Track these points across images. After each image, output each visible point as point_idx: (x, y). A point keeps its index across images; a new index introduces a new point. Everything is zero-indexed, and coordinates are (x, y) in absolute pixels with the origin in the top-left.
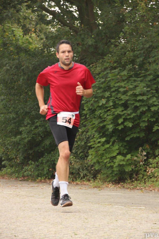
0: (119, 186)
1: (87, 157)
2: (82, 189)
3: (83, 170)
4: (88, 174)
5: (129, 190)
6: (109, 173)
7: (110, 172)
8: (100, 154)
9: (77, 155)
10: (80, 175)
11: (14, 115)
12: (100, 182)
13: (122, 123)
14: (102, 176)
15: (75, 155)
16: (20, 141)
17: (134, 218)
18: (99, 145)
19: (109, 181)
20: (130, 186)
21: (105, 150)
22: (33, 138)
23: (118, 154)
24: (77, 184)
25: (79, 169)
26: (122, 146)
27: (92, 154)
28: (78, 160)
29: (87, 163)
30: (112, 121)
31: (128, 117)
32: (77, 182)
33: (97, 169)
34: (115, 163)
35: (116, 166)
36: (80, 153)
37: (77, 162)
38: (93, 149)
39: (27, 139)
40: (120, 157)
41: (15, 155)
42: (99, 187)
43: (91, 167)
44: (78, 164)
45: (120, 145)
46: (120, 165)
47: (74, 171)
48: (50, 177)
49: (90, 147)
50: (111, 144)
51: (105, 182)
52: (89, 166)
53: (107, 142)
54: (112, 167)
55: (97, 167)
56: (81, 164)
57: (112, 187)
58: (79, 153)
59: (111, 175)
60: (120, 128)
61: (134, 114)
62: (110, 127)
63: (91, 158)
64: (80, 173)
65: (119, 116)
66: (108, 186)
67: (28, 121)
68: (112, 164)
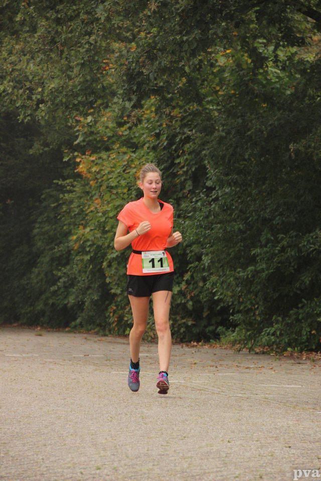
11: (243, 224)
16: (253, 276)
22: (278, 269)
39: (266, 272)
67: (269, 235)
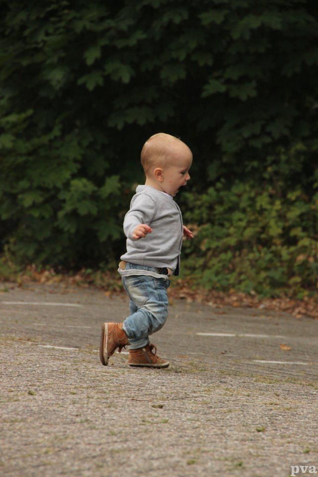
0: (78, 278)
5: (107, 294)
12: (11, 264)
13: (99, 65)
17: (94, 388)
19: (45, 262)
20: (112, 282)
30: (63, 54)
31: (120, 44)
35: (67, 216)
42: (6, 280)
50: (55, 133)
51: (31, 263)
57: (50, 283)
60: (92, 82)
61: (140, 35)
62: (57, 77)
65: (87, 39)
66: (37, 276)
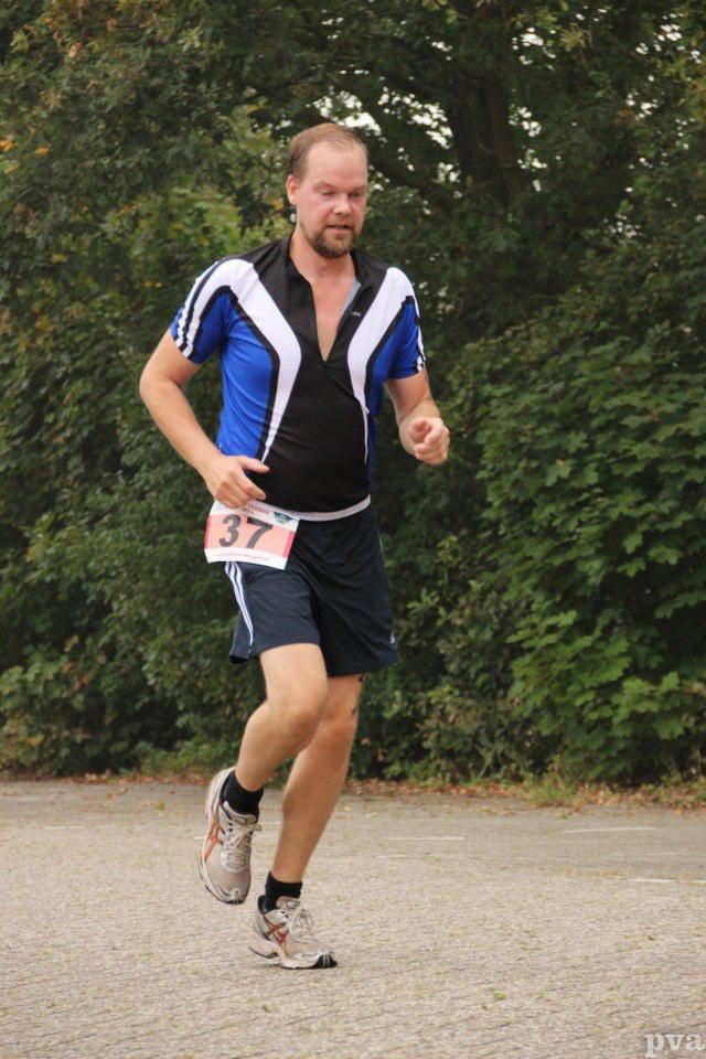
0: (639, 795)
1: (507, 686)
2: (495, 814)
3: (492, 740)
4: (513, 755)
5: (678, 812)
6: (594, 747)
7: (601, 742)
8: (555, 674)
9: (468, 680)
10: (480, 758)
12: (562, 786)
13: (641, 551)
14: (570, 761)
15: (460, 682)
18: (552, 639)
19: (598, 780)
20: (680, 798)
21: (576, 658)
23: (627, 673)
24: (471, 795)
25: (476, 737)
26: (641, 641)
27: (524, 678)
28: (470, 702)
29: (507, 713)
30: (600, 545)
31: (663, 527)
32: (471, 786)
33: (545, 733)
34: (616, 707)
35: (623, 722)
36: (477, 674)
37: (469, 709)
38: (528, 658)
40: (634, 686)
41: (226, 690)
42: (560, 804)
43: (525, 728)
44: (470, 716)
45: (635, 639)
46: (635, 717)
47: (457, 745)
48: (364, 771)
49: (518, 650)
50: (598, 633)
51: (583, 782)
52: (513, 724)
53: (583, 627)
54: (605, 723)
55: (545, 728)
56: (485, 717)
57: (608, 804)
58: (472, 672)
59: (602, 757)
60: (631, 570)
61: (684, 516)
62: (594, 569)
63: (523, 693)
64: (482, 752)
65: (626, 525)
66: (593, 798)
68: (606, 712)
